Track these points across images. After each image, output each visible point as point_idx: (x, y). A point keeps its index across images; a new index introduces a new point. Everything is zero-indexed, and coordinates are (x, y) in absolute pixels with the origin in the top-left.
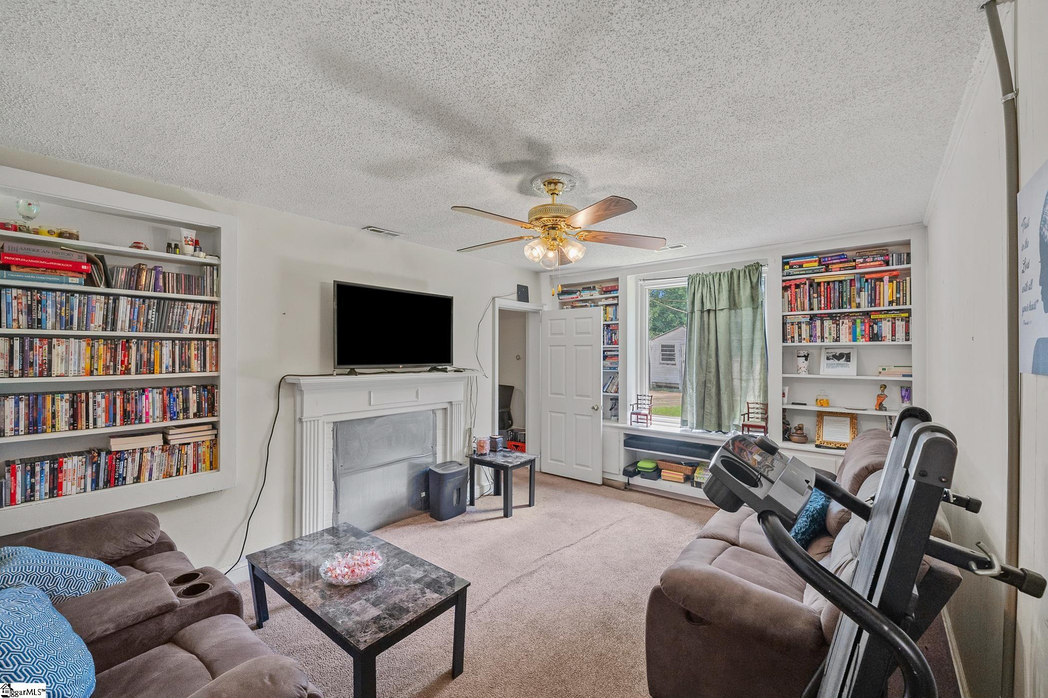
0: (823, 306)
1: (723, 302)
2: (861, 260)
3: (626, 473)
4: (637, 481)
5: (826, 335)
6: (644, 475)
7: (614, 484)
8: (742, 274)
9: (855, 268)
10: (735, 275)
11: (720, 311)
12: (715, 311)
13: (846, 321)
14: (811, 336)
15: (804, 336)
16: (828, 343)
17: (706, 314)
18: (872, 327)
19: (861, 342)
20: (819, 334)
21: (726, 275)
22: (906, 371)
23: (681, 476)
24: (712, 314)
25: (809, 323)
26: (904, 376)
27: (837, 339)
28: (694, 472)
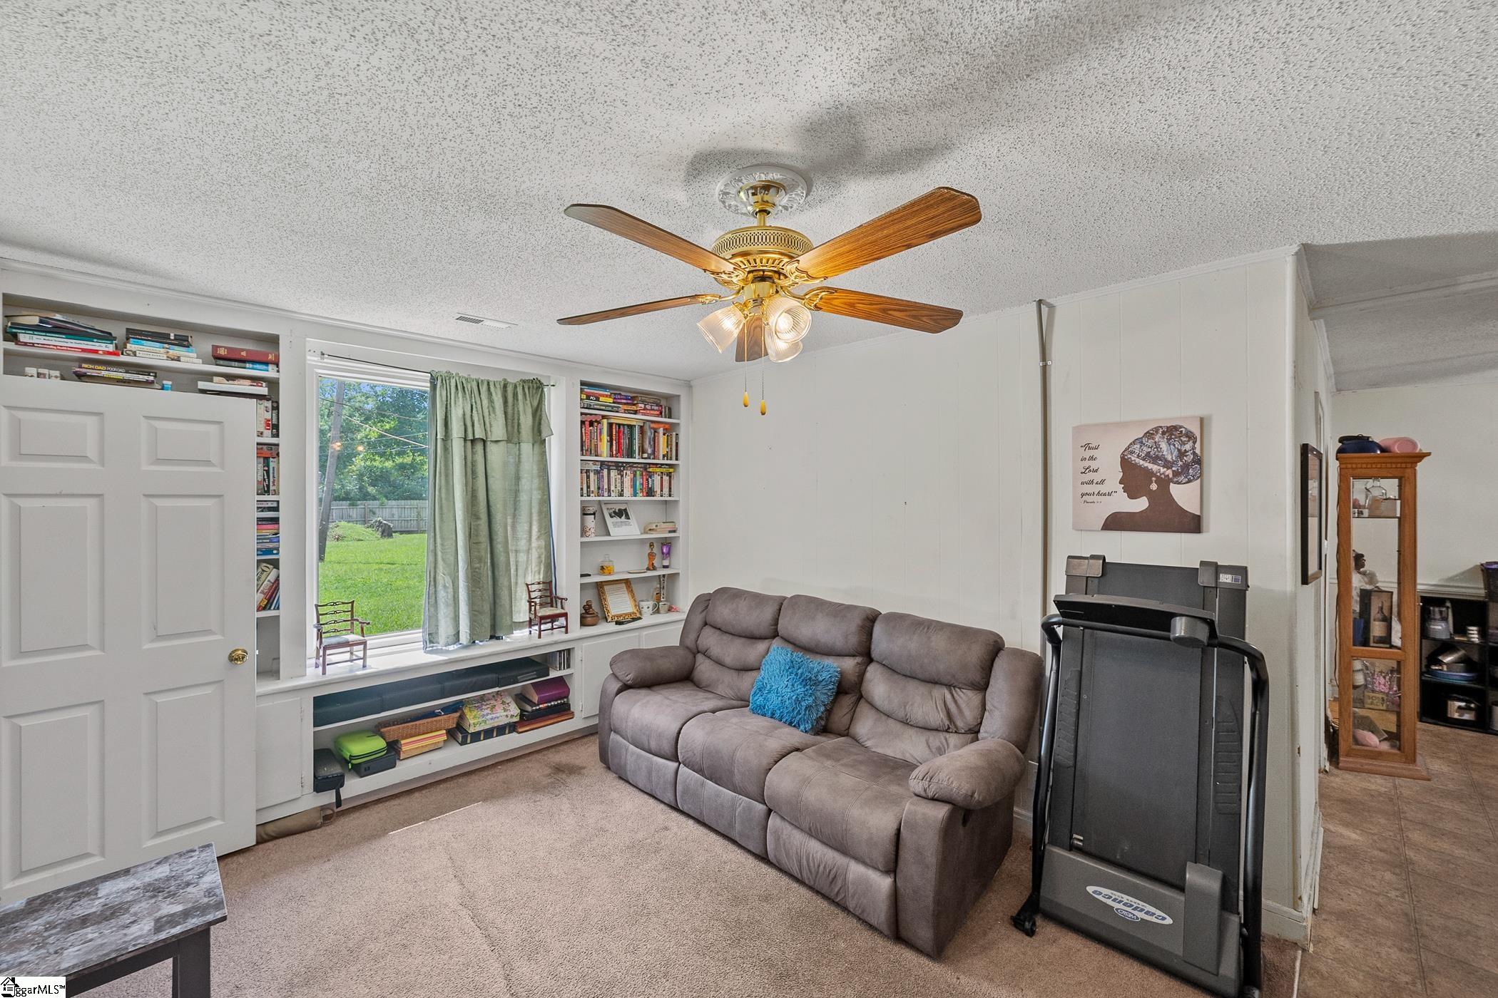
0: (614, 452)
1: (498, 431)
2: (643, 406)
3: (321, 785)
4: (354, 787)
5: (613, 488)
6: (364, 768)
7: (291, 824)
8: (520, 390)
9: (636, 412)
10: (510, 389)
11: (493, 444)
12: (484, 442)
13: (629, 472)
14: (599, 488)
15: (592, 489)
16: (614, 498)
17: (469, 444)
18: (647, 480)
19: (640, 498)
20: (606, 487)
21: (498, 386)
22: (670, 526)
23: (441, 736)
24: (479, 447)
25: (597, 472)
26: (670, 532)
27: (621, 495)
28: (462, 717)
